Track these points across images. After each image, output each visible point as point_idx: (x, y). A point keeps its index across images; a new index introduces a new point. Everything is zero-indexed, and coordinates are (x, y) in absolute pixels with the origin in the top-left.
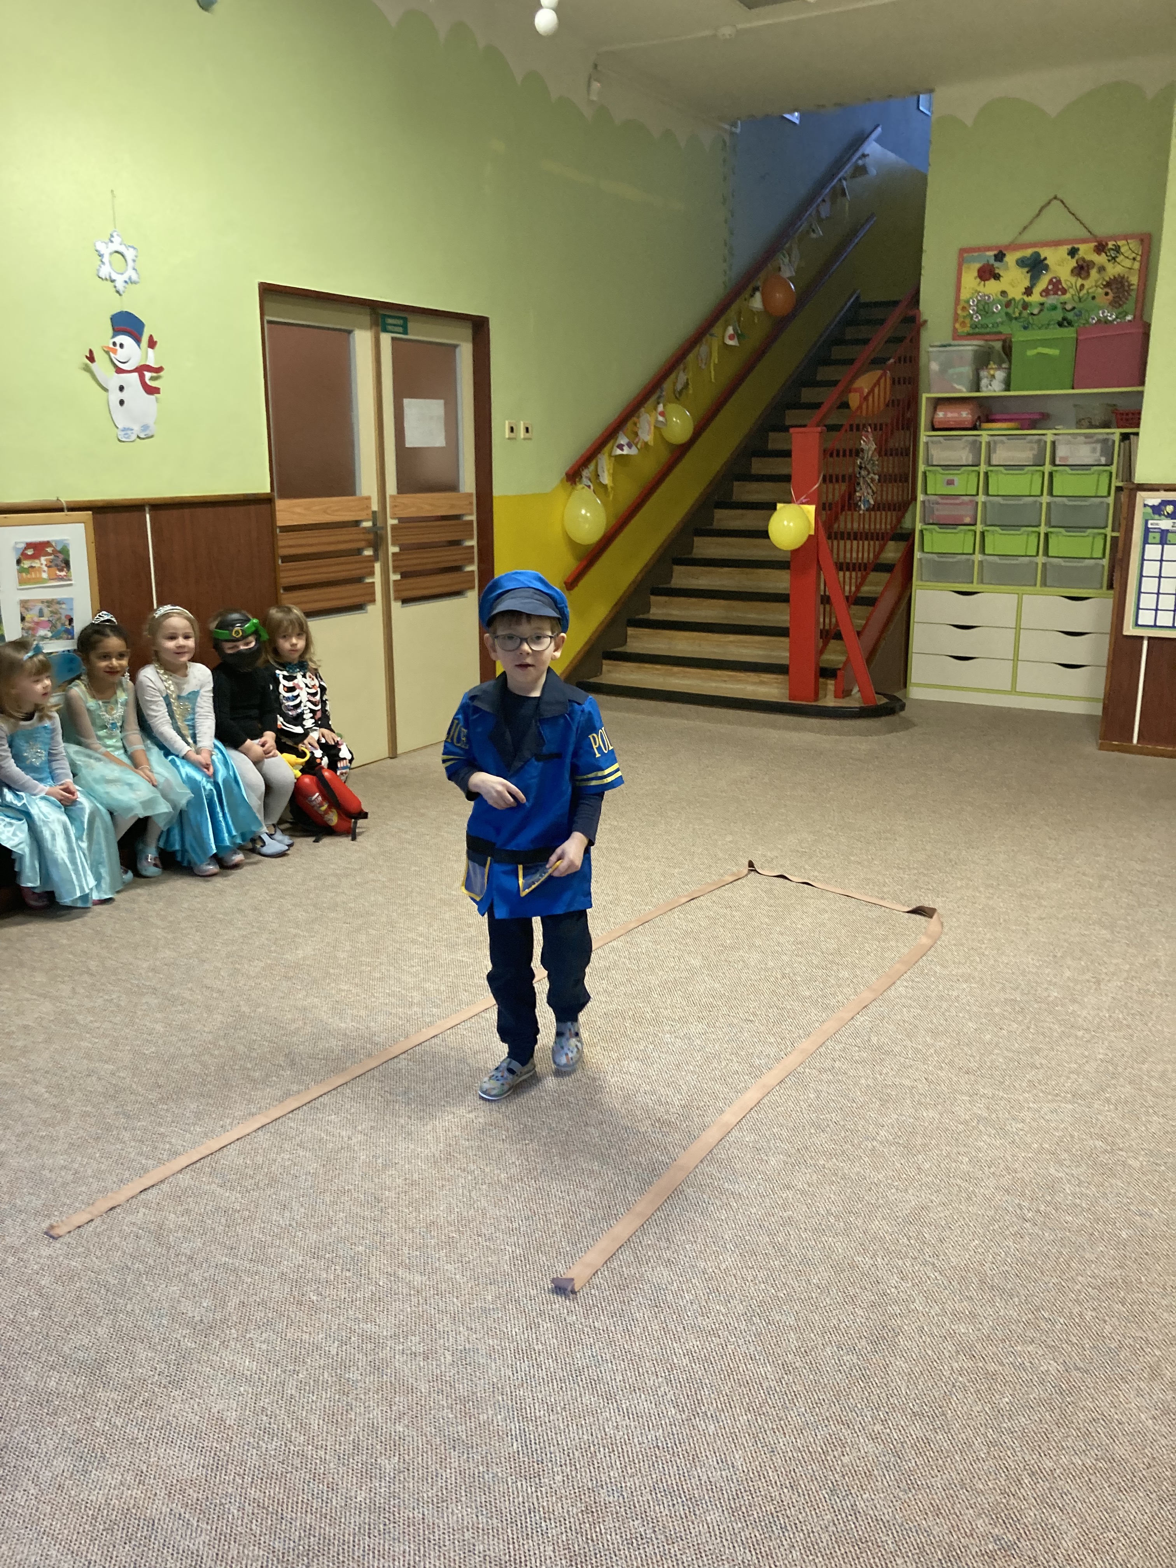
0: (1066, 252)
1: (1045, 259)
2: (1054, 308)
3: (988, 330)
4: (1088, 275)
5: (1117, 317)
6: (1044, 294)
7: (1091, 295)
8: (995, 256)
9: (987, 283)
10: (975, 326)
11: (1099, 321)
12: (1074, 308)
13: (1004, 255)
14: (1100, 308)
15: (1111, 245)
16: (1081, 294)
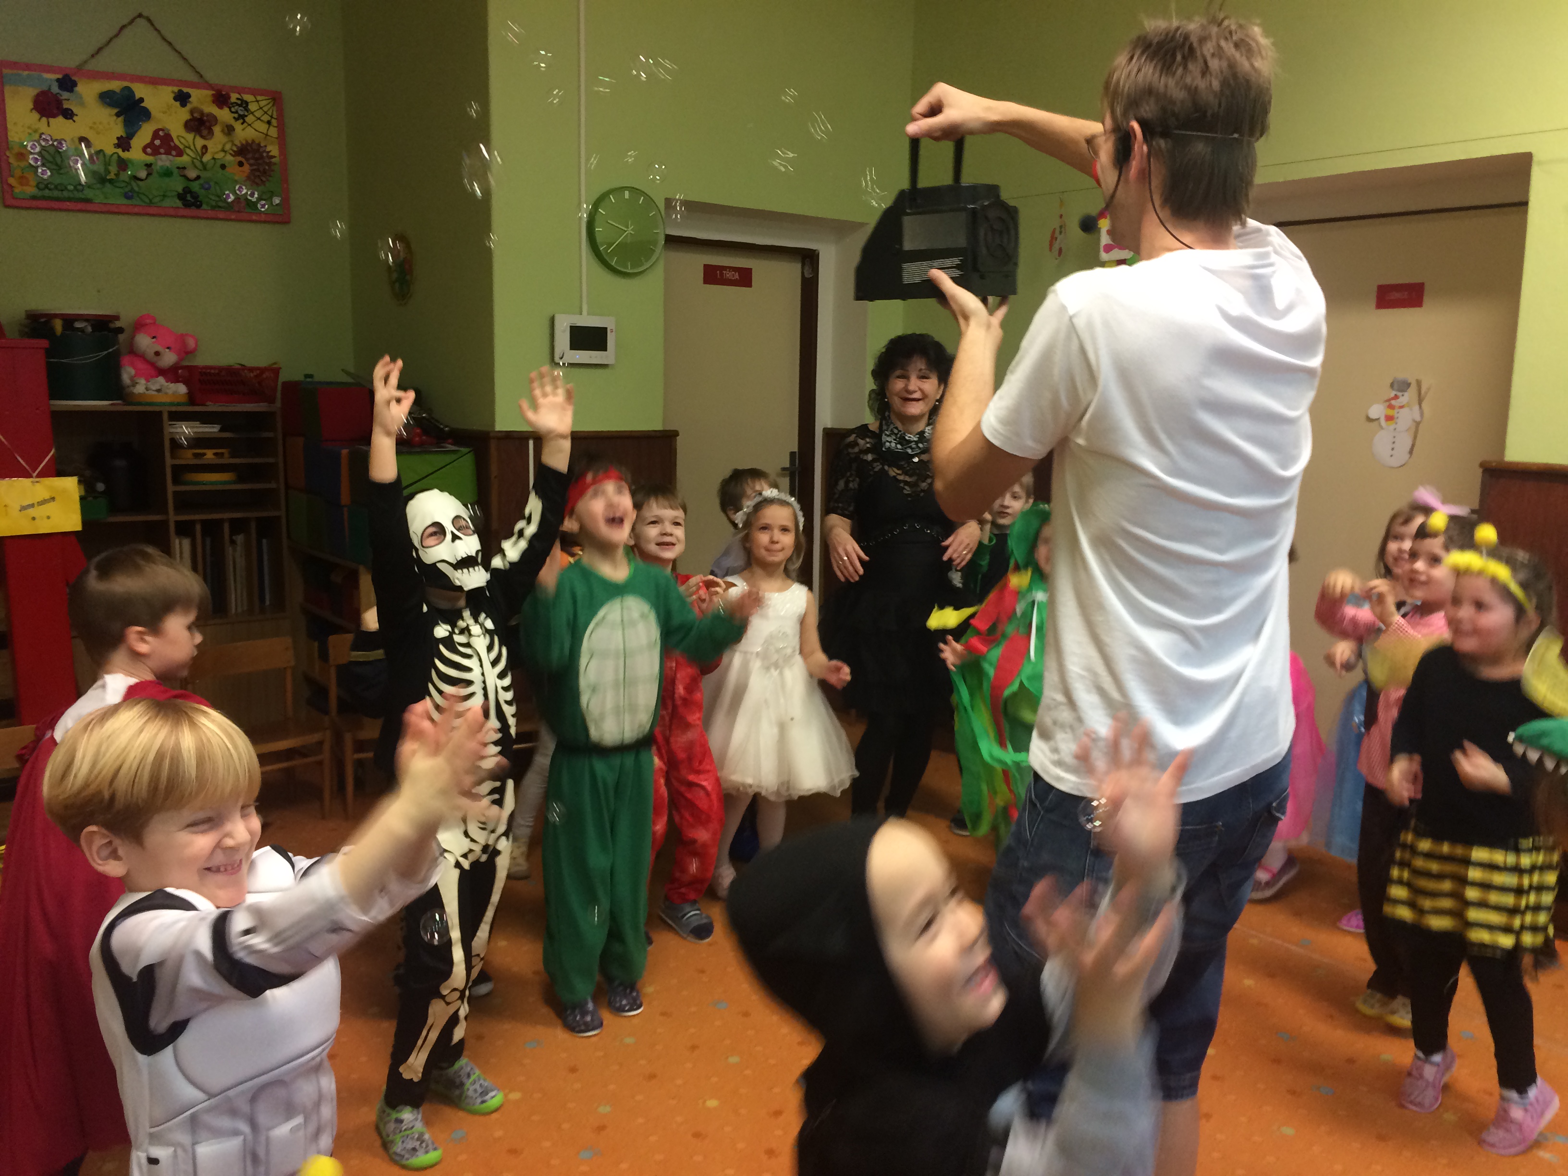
0: (173, 95)
1: (142, 100)
2: (167, 173)
3: (65, 194)
4: (211, 133)
5: (260, 199)
6: (149, 150)
7: (219, 163)
8: (58, 80)
9: (52, 120)
10: (43, 185)
11: (238, 199)
12: (198, 178)
13: (75, 84)
14: (236, 182)
15: (234, 97)
16: (206, 159)
